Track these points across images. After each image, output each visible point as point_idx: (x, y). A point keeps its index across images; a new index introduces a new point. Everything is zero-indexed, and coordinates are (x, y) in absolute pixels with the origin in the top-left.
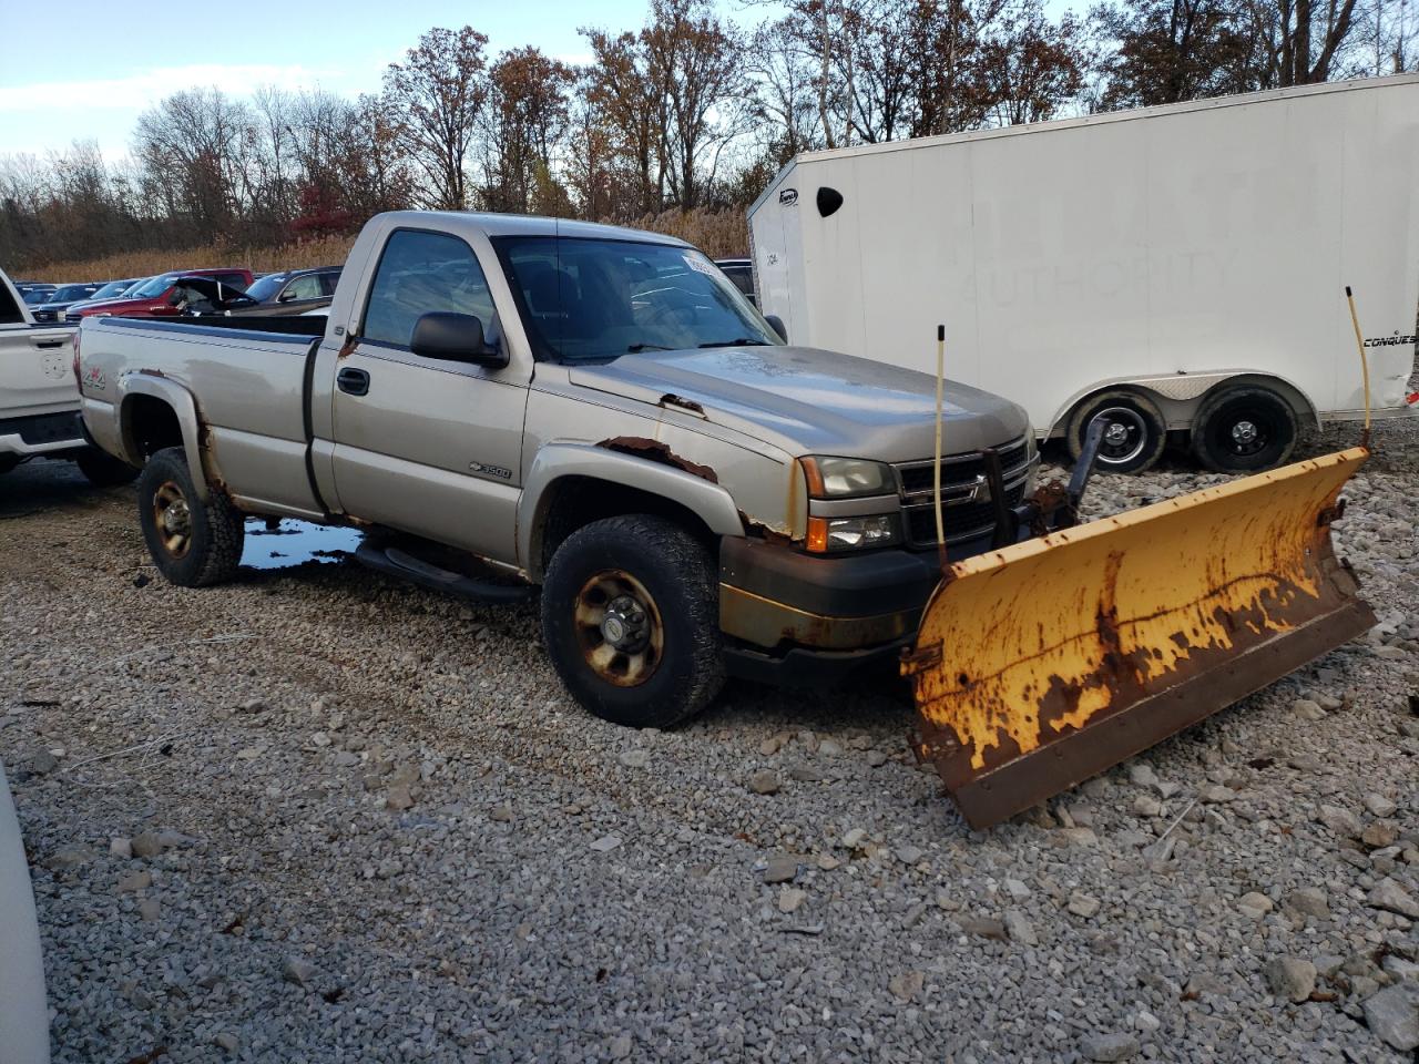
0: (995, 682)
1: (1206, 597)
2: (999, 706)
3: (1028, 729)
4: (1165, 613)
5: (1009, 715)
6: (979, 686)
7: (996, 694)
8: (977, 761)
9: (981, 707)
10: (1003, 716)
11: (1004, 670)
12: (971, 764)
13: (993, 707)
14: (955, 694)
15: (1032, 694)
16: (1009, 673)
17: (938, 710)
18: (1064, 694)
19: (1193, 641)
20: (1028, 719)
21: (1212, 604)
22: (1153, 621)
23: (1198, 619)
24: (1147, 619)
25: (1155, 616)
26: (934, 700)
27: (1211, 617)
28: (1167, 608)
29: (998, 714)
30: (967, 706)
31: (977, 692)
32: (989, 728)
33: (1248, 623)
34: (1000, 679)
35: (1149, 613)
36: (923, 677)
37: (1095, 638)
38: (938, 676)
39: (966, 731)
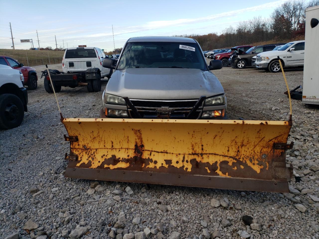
0: (95, 150)
1: (189, 154)
2: (93, 156)
3: (97, 164)
4: (167, 153)
5: (95, 159)
6: (89, 150)
7: (94, 153)
8: (78, 165)
9: (88, 154)
10: (93, 159)
11: (98, 149)
12: (76, 165)
13: (91, 156)
14: (82, 149)
15: (105, 157)
16: (99, 150)
17: (76, 151)
18: (115, 160)
19: (174, 164)
20: (99, 162)
21: (192, 157)
22: (160, 153)
23: (182, 159)
24: (158, 152)
25: (162, 152)
26: (75, 148)
27: (189, 160)
28: (168, 152)
29: (92, 158)
30: (84, 153)
31: (88, 151)
32: (87, 159)
33: (207, 168)
34: (96, 150)
35: (160, 151)
36: (73, 143)
37: (134, 151)
38: (77, 144)
39: (81, 158)
